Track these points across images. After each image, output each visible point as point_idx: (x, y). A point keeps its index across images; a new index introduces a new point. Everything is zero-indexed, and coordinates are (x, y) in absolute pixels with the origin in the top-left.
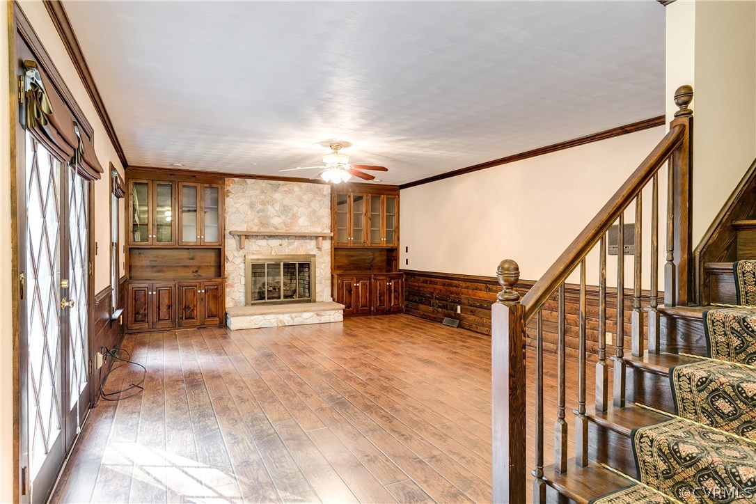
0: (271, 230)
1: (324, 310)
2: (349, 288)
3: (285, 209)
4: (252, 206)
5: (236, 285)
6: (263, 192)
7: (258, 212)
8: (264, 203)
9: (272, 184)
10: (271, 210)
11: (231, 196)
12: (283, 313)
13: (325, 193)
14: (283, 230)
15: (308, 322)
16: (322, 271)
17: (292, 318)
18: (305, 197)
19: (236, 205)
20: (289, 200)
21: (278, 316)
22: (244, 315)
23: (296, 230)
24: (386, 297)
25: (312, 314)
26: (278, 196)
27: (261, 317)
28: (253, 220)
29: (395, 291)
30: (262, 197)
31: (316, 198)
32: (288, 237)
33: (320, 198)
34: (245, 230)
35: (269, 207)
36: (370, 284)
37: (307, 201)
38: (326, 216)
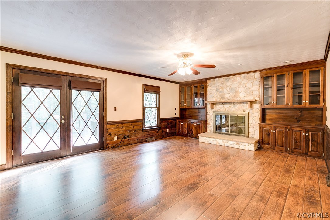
0: (226, 100)
1: (241, 142)
2: (267, 133)
3: (232, 89)
4: (217, 90)
5: (211, 124)
6: (222, 83)
7: (220, 92)
8: (222, 88)
9: (226, 79)
10: (225, 91)
11: (209, 87)
12: (220, 139)
13: (256, 77)
14: (231, 100)
15: (232, 146)
16: (253, 121)
17: (223, 142)
18: (243, 82)
19: (211, 91)
20: (234, 85)
21: (217, 140)
22: (203, 136)
23: (237, 99)
24: (303, 144)
25: (234, 142)
26: (229, 84)
27: (210, 139)
28: (218, 96)
29: (313, 140)
30: (222, 85)
31: (250, 81)
32: (234, 103)
33: (253, 81)
34: (214, 101)
35: (225, 90)
37: (245, 84)
38: (256, 90)
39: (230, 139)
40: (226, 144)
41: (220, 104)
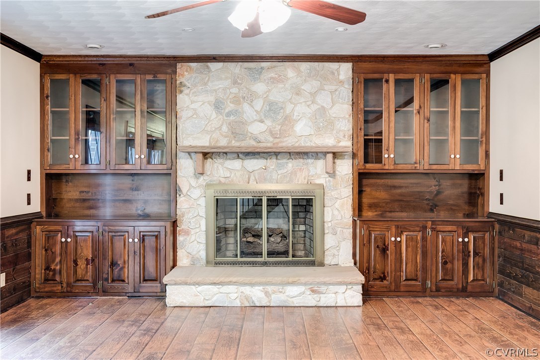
0: (249, 144)
1: (325, 284)
2: (380, 244)
3: (273, 109)
4: (218, 106)
5: (193, 232)
6: (235, 83)
7: (228, 115)
8: (237, 100)
9: (250, 69)
10: (248, 112)
11: (186, 91)
12: (252, 285)
13: (342, 77)
14: (268, 143)
15: (296, 302)
16: (336, 212)
17: (267, 294)
18: (307, 87)
19: (193, 106)
20: (278, 94)
21: (242, 289)
22: (186, 284)
23: (289, 142)
24: (458, 265)
25: (302, 289)
26: (260, 87)
27: (215, 289)
28: (220, 128)
29: (476, 254)
30: (235, 90)
31: (326, 87)
32: (276, 154)
33: (333, 88)
34: (207, 144)
35: (246, 107)
36: (424, 239)
37: (310, 93)
38: (344, 118)
39: (291, 280)
40: (277, 299)
41: (229, 156)
